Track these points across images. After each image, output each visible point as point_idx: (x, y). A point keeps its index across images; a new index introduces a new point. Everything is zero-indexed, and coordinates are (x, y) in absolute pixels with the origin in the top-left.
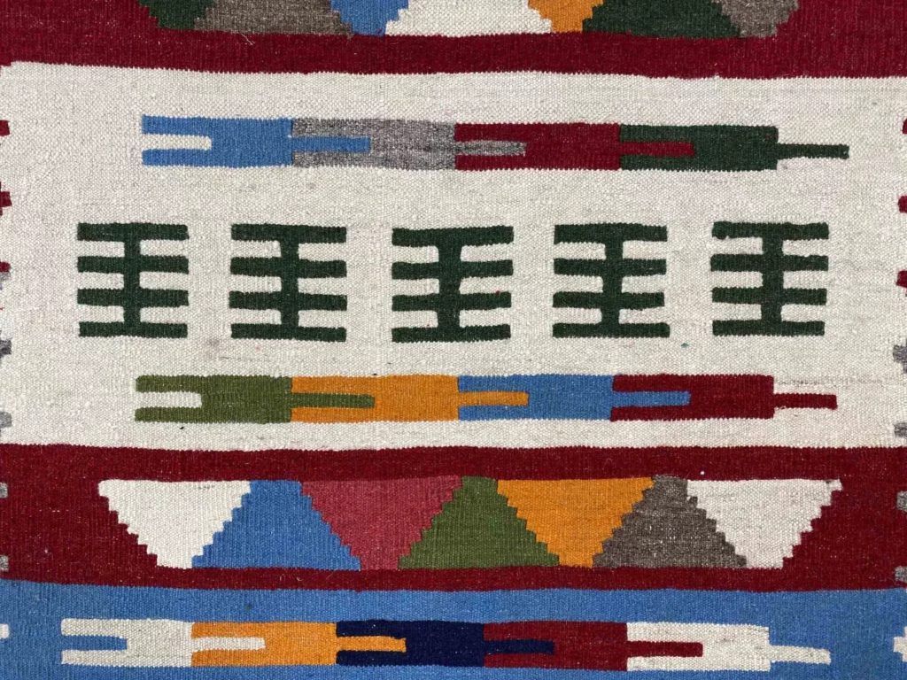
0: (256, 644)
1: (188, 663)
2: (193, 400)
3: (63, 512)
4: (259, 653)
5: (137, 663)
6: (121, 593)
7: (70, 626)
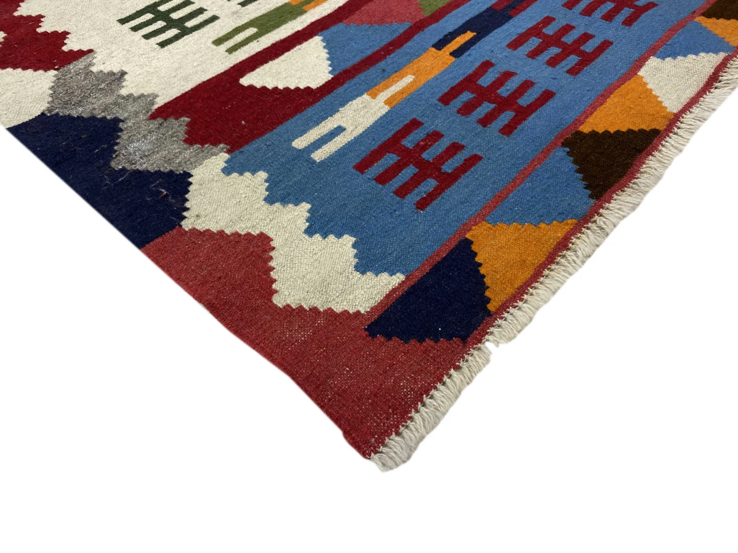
0: (408, 79)
1: (386, 109)
2: (252, 31)
3: (232, 105)
4: (414, 81)
5: (360, 130)
6: (310, 112)
7: (300, 143)
